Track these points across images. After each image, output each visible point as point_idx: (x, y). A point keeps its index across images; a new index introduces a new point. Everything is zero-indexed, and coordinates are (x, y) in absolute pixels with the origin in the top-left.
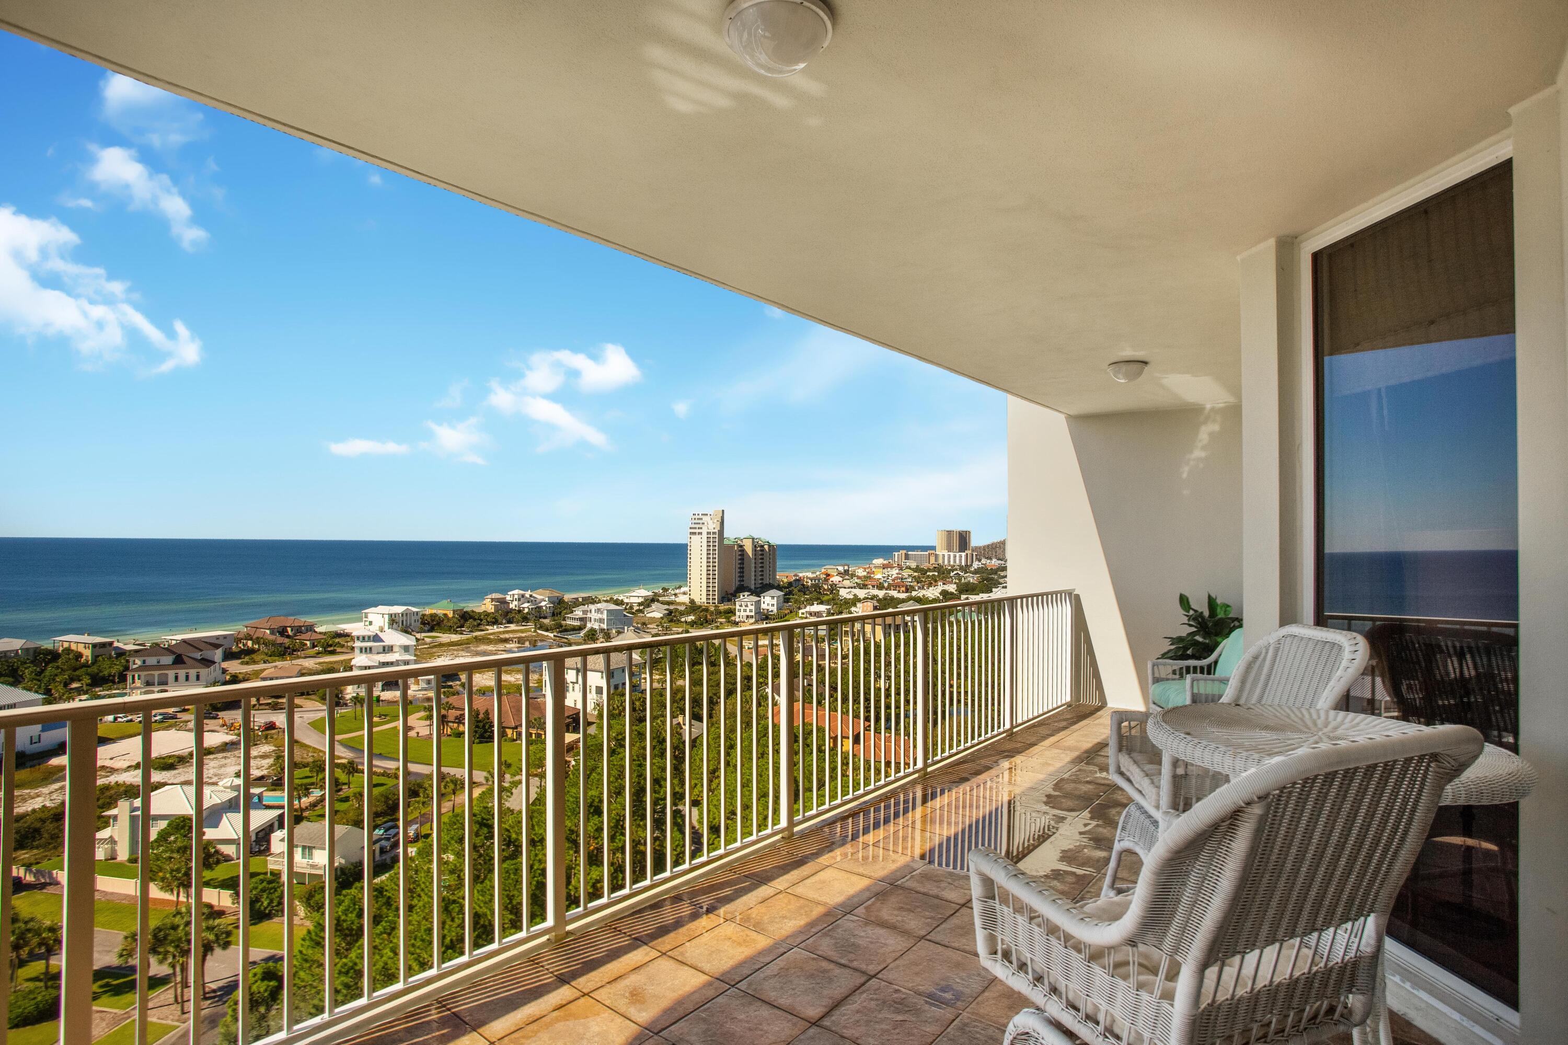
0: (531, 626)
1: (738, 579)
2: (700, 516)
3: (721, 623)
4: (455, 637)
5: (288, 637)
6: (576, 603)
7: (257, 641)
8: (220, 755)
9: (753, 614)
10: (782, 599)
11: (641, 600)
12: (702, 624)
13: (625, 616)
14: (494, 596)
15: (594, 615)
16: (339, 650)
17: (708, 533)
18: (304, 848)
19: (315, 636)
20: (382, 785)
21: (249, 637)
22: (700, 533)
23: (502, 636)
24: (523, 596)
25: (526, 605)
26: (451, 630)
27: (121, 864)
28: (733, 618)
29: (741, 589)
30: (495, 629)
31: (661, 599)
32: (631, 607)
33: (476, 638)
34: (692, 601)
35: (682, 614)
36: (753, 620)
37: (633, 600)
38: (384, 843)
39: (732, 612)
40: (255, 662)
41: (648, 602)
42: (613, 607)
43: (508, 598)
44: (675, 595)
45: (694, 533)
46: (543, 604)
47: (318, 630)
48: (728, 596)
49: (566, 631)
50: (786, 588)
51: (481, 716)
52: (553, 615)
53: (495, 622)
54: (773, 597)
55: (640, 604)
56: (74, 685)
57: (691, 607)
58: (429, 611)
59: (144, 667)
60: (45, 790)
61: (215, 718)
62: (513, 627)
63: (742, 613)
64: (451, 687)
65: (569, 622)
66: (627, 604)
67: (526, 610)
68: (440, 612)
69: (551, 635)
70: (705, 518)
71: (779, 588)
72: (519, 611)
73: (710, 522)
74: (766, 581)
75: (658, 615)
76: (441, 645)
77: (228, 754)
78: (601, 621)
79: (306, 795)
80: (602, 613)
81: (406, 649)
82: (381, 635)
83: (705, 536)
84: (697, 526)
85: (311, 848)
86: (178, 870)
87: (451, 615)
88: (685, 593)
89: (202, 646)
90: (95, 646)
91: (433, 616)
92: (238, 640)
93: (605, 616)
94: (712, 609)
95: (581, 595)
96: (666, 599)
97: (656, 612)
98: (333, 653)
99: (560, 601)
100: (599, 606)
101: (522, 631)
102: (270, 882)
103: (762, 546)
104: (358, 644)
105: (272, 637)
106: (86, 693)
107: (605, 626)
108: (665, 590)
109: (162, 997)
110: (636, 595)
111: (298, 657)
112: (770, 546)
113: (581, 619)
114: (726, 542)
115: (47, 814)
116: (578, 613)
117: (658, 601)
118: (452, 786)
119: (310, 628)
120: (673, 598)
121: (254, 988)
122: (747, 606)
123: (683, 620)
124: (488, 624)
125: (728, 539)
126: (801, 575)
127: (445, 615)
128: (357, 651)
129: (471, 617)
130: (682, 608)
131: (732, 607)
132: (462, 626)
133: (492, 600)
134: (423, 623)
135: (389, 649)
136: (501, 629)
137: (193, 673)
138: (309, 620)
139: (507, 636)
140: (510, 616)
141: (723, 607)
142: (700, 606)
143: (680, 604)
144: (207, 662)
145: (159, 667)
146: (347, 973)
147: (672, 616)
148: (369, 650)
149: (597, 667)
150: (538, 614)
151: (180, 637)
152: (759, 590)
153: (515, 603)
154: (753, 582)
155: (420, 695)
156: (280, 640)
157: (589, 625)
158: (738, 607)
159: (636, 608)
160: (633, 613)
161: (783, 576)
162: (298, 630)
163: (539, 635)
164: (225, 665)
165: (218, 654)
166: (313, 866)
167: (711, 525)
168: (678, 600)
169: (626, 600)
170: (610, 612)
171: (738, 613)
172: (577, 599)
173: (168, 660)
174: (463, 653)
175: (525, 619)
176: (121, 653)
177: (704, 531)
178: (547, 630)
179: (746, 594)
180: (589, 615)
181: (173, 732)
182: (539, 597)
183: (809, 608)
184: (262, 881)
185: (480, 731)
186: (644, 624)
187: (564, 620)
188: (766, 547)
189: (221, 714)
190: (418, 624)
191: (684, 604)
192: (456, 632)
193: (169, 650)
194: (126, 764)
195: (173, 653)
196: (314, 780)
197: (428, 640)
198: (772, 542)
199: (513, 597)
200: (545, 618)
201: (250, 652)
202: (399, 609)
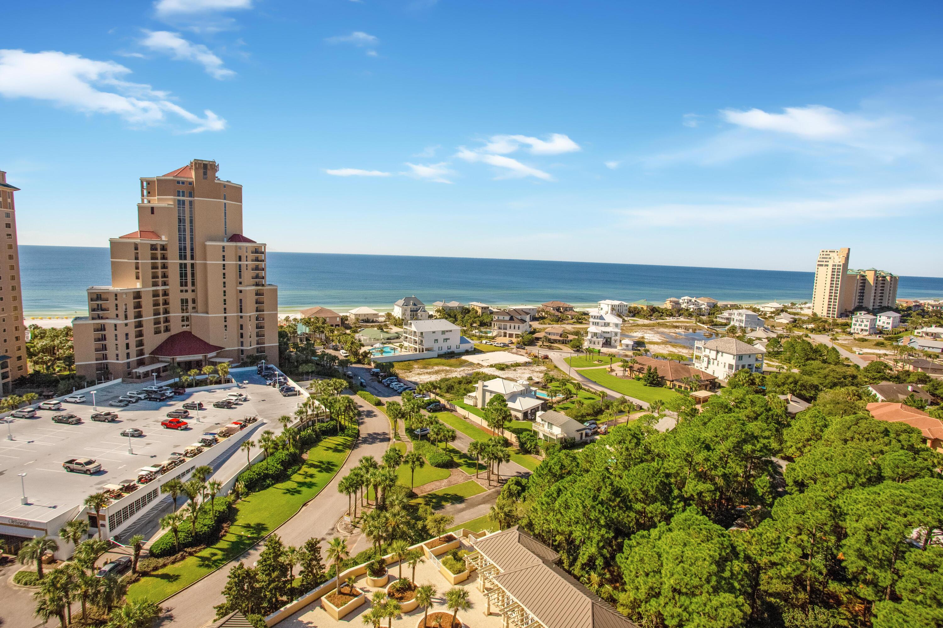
0: (693, 320)
1: (857, 301)
2: (828, 253)
3: (837, 332)
4: (646, 322)
5: (561, 312)
6: (725, 308)
7: (547, 313)
8: (523, 368)
9: (867, 328)
10: (898, 320)
11: (773, 310)
12: (820, 331)
13: (759, 319)
14: (672, 299)
15: (736, 317)
16: (584, 322)
17: (833, 265)
18: (549, 423)
19: (573, 313)
20: (593, 399)
21: (543, 311)
22: (826, 265)
23: (675, 324)
24: (690, 301)
25: (692, 306)
26: (645, 317)
27: (478, 409)
28: (848, 330)
29: (860, 308)
30: (671, 319)
31: (789, 310)
32: (765, 314)
33: (658, 323)
34: (815, 314)
35: (804, 322)
36: (867, 333)
37: (766, 309)
38: (588, 431)
39: (848, 325)
40: (545, 324)
41: (778, 312)
42: (750, 312)
43: (681, 301)
44: (801, 308)
45: (822, 265)
46: (703, 306)
47: (575, 310)
48: (846, 313)
49: (716, 325)
50: (904, 311)
51: (652, 370)
52: (709, 314)
53: (671, 315)
54: (889, 318)
55: (772, 313)
56: (474, 325)
57: (812, 318)
58: (633, 305)
59: (498, 320)
60: (458, 370)
61: (524, 349)
62: (682, 319)
63: (857, 327)
64: (639, 350)
65: (718, 320)
66: (762, 311)
67: (692, 310)
68: (640, 306)
69: (706, 327)
70: (831, 254)
71: (897, 310)
72: (687, 310)
73: (836, 257)
74: (885, 304)
75: (785, 321)
76: (638, 325)
77: (526, 368)
78: (741, 321)
79: (555, 396)
80: (742, 316)
81: (617, 325)
82: (604, 316)
83: (830, 267)
84: (824, 260)
85: (552, 424)
86: (494, 419)
87: (645, 309)
88: (809, 308)
89: (521, 313)
90: (482, 308)
91: (635, 308)
92: (538, 312)
93: (744, 318)
94: (831, 321)
95: (729, 303)
96: (794, 311)
97: (784, 319)
98: (581, 323)
99: (715, 306)
100: (740, 311)
101: (687, 322)
102: (531, 436)
103: (884, 277)
104: (591, 320)
105: (553, 312)
106: (478, 329)
107: (743, 325)
108: (793, 304)
109: (483, 475)
110: (769, 307)
111: (564, 324)
112: (892, 277)
113: (727, 319)
114: (849, 273)
115: (456, 381)
116: (726, 314)
117: (786, 312)
118: (628, 409)
119: (571, 309)
120: (799, 310)
121: (511, 487)
122: (862, 322)
123: (804, 326)
124: (667, 315)
125: (852, 270)
126: (922, 302)
127: (642, 308)
128: (591, 324)
129: (657, 311)
130: (805, 318)
131: (849, 321)
132: (651, 316)
133: (671, 301)
134: (630, 312)
135: (607, 325)
136: (675, 319)
137: (517, 325)
138: (572, 305)
139: (678, 324)
140: (681, 312)
141: (840, 321)
142: (821, 318)
143: (804, 315)
144: (523, 321)
145: (504, 321)
146: (548, 497)
147: (796, 323)
148: (597, 324)
149: (731, 351)
150: (699, 313)
151: (514, 308)
152: (875, 312)
153: (685, 304)
154: (872, 304)
155: (622, 352)
156: (557, 313)
157: (732, 323)
158: (853, 322)
159: (768, 315)
160: (766, 318)
161: (902, 301)
162: (566, 309)
163: (698, 326)
164: (531, 323)
165: (528, 318)
166: (552, 434)
167: (838, 260)
168: (802, 312)
169: (762, 309)
170: (747, 316)
171: (853, 327)
172: (727, 305)
173: (507, 318)
174: (650, 332)
175: (690, 315)
176: (492, 313)
177: (830, 264)
178: (703, 323)
179: (863, 312)
180: (733, 317)
181: (506, 352)
182: (701, 302)
183: (926, 329)
184: (528, 435)
185: (651, 379)
186: (773, 326)
187: (716, 318)
188: (888, 278)
189: (526, 347)
190: (627, 312)
191: (807, 315)
192: (647, 319)
193: (508, 314)
194: (487, 364)
195: (509, 314)
196: (560, 389)
197: (631, 322)
198: (894, 274)
199: (684, 301)
200: (703, 315)
201: (543, 318)
202: (617, 303)
